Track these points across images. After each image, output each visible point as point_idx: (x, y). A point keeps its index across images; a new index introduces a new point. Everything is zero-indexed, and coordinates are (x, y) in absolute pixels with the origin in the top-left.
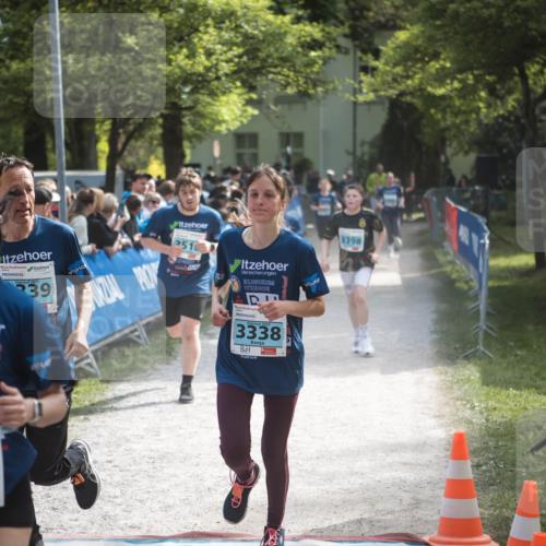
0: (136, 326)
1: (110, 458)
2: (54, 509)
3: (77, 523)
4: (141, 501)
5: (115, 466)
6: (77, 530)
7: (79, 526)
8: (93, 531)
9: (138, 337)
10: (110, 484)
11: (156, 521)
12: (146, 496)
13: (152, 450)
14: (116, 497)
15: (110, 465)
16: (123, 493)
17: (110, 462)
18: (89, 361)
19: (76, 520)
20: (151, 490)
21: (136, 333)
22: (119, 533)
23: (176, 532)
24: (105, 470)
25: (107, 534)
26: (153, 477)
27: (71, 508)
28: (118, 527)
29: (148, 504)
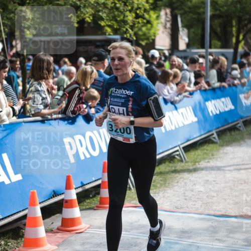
0: (239, 122)
1: (215, 180)
2: (186, 199)
3: (194, 206)
4: (225, 199)
5: (217, 183)
6: (194, 209)
7: (195, 208)
8: (200, 210)
9: (240, 127)
10: (213, 191)
11: (230, 209)
12: (227, 197)
13: (234, 178)
14: (214, 197)
15: (214, 182)
16: (218, 195)
17: (214, 181)
18: (214, 136)
19: (194, 205)
20: (230, 195)
21: (239, 125)
22: (212, 212)
23: (237, 214)
24: (211, 184)
25: (207, 212)
26: (233, 190)
27: (193, 199)
28: (212, 210)
29: (228, 201)
